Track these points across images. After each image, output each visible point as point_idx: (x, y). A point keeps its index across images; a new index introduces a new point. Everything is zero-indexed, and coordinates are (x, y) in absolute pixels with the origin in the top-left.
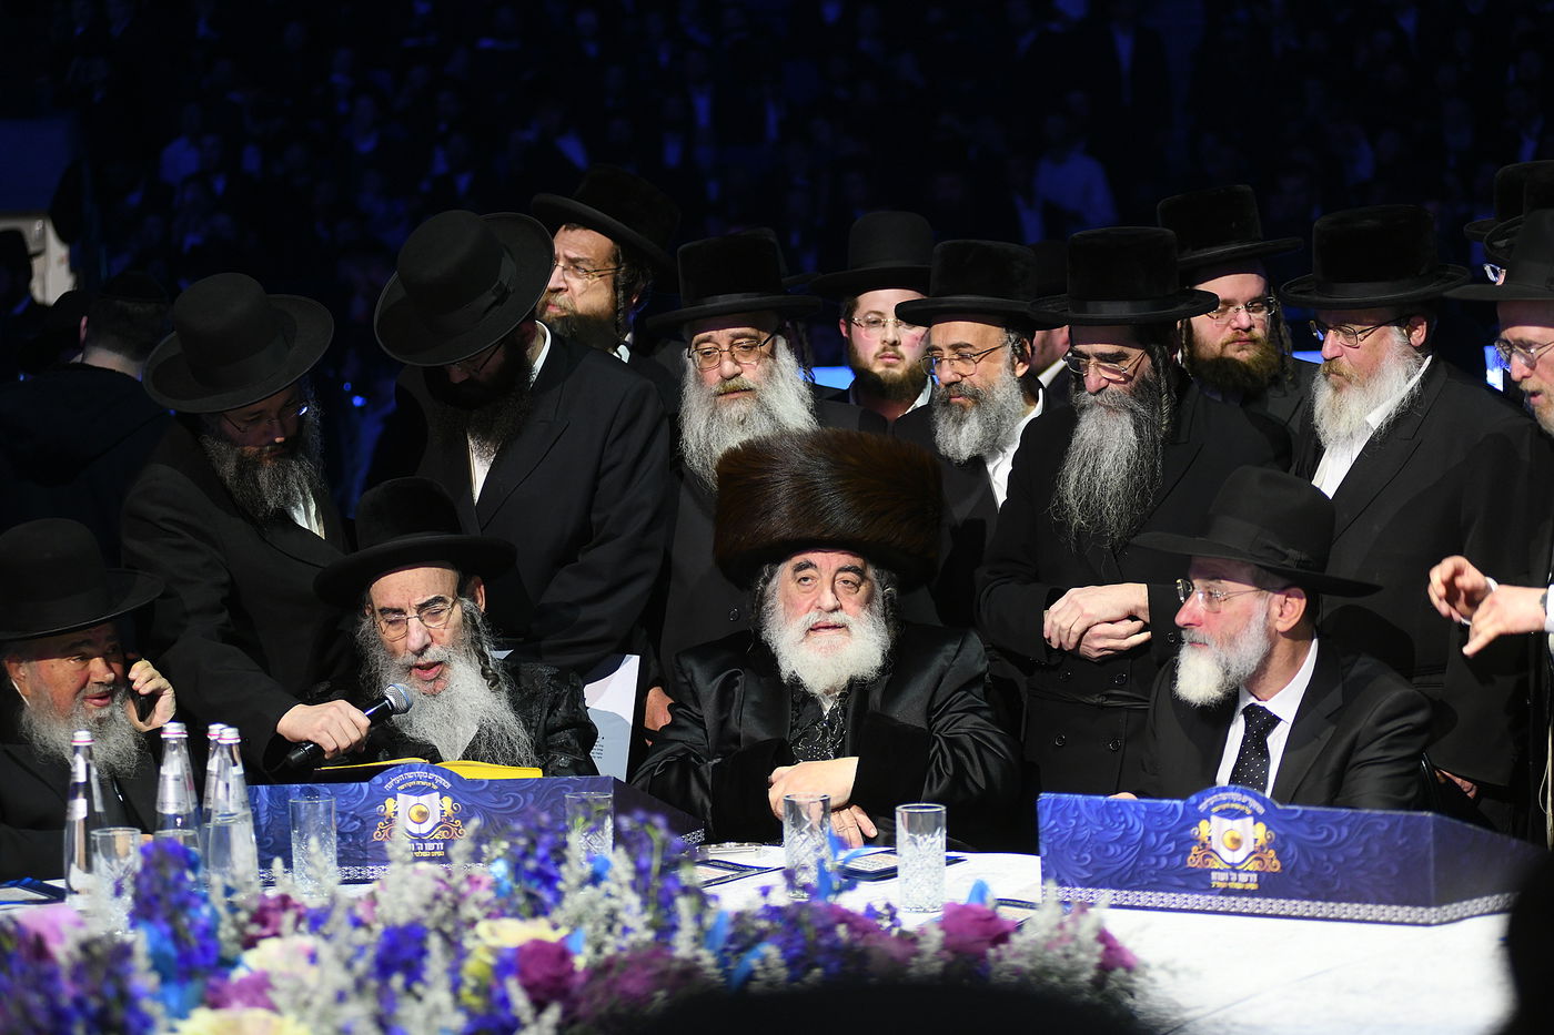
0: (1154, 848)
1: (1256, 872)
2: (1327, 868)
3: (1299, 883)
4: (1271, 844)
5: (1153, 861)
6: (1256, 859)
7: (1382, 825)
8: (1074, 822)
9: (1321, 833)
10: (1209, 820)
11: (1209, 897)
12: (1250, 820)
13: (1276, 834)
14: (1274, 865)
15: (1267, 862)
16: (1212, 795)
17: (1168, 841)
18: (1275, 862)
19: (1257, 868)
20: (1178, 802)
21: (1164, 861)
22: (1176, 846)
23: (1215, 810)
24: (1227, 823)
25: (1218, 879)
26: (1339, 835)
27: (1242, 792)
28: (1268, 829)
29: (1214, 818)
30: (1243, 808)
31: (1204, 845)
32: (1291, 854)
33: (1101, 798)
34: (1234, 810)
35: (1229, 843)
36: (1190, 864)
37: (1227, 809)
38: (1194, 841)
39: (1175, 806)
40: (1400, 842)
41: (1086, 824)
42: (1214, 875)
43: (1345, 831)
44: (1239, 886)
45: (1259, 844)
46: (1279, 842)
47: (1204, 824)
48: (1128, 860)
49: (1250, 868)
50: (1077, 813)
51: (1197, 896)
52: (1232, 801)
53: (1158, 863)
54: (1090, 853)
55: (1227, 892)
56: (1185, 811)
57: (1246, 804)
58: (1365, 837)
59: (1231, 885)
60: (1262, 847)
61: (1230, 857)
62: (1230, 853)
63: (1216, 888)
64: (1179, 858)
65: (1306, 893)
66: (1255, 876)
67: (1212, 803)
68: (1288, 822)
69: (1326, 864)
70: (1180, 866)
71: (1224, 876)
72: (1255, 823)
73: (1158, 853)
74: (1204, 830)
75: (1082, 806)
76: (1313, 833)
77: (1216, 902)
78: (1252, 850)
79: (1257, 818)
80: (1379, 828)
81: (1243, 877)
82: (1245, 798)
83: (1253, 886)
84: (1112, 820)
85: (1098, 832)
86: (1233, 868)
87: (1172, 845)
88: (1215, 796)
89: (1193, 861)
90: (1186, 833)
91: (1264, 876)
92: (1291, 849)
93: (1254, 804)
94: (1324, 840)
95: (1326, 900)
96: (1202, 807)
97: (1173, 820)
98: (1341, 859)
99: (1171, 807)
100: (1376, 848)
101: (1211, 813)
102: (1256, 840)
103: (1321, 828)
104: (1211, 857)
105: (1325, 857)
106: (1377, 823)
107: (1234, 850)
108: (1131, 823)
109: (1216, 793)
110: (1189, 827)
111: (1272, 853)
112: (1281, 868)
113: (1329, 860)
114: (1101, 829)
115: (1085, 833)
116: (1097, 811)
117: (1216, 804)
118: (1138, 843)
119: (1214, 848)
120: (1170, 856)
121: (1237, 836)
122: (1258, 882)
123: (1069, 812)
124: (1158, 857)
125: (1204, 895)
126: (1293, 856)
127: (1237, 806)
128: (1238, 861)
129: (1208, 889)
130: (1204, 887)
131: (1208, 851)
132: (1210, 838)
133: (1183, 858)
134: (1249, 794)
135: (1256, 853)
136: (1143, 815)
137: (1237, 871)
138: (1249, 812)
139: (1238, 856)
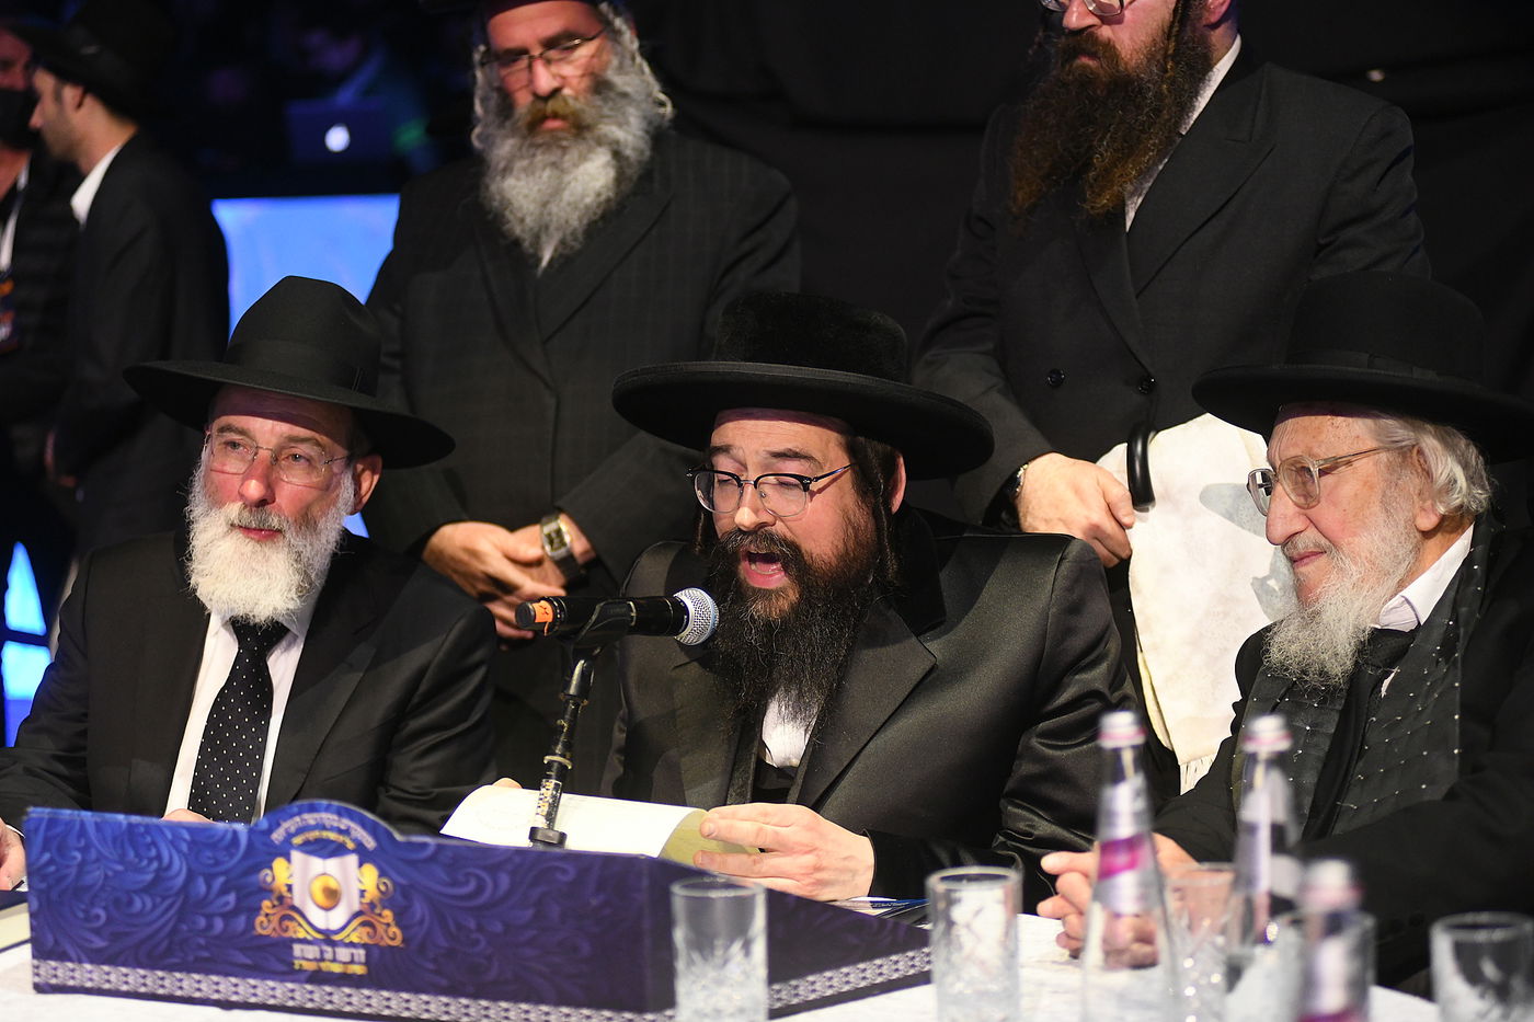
0: (203, 902)
1: (365, 946)
2: (477, 942)
3: (431, 966)
4: (387, 900)
5: (202, 922)
6: (364, 924)
7: (564, 871)
8: (78, 855)
9: (467, 883)
10: (289, 860)
11: (290, 986)
12: (353, 859)
13: (395, 883)
14: (393, 935)
15: (380, 929)
16: (292, 816)
17: (224, 891)
18: (394, 929)
19: (366, 940)
20: (240, 827)
21: (219, 924)
22: (238, 899)
23: (297, 840)
24: (317, 864)
25: (304, 956)
26: (496, 885)
27: (340, 813)
28: (382, 874)
29: (296, 855)
30: (341, 838)
31: (281, 898)
32: (418, 916)
33: (121, 817)
34: (328, 842)
35: (320, 898)
36: (259, 930)
37: (318, 841)
38: (266, 891)
39: (235, 833)
40: (594, 902)
41: (97, 860)
42: (297, 949)
43: (505, 881)
44: (336, 968)
45: (367, 900)
46: (399, 898)
47: (279, 864)
48: (163, 921)
49: (354, 938)
50: (83, 843)
51: (271, 983)
52: (324, 828)
53: (210, 926)
54: (105, 908)
55: (318, 978)
56: (250, 844)
57: (346, 832)
58: (536, 893)
59: (325, 966)
60: (372, 905)
61: (319, 918)
62: (322, 913)
63: (301, 971)
64: (241, 921)
65: (444, 982)
66: (361, 954)
67: (293, 830)
68: (412, 863)
69: (474, 936)
70: (244, 933)
71: (312, 952)
72: (361, 865)
73: (210, 910)
74: (281, 872)
75: (91, 830)
76: (454, 884)
77: (301, 993)
78: (356, 907)
79: (365, 856)
80: (559, 876)
81: (343, 954)
82: (345, 823)
83: (359, 970)
84: (137, 855)
85: (116, 873)
86: (328, 938)
87: (231, 898)
88: (297, 819)
89: (265, 924)
90: (252, 879)
91: (376, 953)
92: (419, 909)
93: (360, 833)
94: (469, 897)
95: (475, 996)
96: (278, 836)
97: (232, 856)
98: (498, 927)
99: (229, 836)
100: (555, 911)
101: (292, 846)
102: (362, 893)
103: (468, 875)
104: (292, 919)
105: (472, 924)
106: (557, 868)
107: (327, 909)
108: (166, 860)
109: (299, 814)
110: (257, 868)
111: (388, 915)
112: (404, 941)
113: (480, 928)
114: (120, 868)
115: (95, 875)
116: (115, 840)
117: (300, 831)
118: (177, 894)
119: (297, 903)
120: (228, 916)
121: (333, 884)
122: (367, 963)
123: (72, 841)
124: (209, 917)
125: (282, 981)
126: (422, 922)
127: (332, 836)
128: (335, 926)
129: (289, 972)
130: (283, 968)
131: (291, 911)
132: (290, 888)
133: (248, 918)
134: (351, 816)
135: (364, 915)
136: (184, 847)
137: (333, 944)
138: (350, 845)
139: (335, 919)
